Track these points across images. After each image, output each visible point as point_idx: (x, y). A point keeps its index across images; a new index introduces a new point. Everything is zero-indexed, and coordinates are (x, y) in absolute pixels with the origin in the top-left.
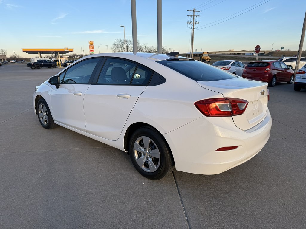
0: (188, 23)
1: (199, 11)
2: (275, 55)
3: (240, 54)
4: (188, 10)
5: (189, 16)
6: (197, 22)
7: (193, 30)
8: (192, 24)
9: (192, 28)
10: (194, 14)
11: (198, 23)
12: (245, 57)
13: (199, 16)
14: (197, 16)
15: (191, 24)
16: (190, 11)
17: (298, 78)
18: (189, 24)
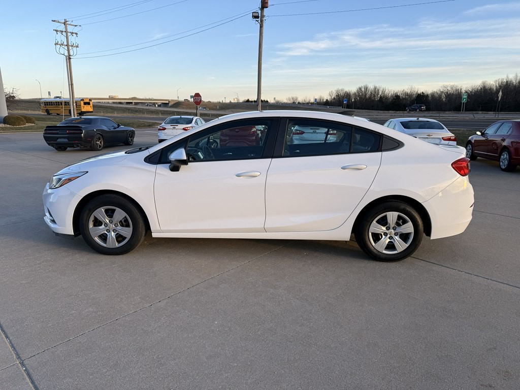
0: (56, 44)
1: (76, 26)
2: (184, 107)
3: (131, 103)
4: (54, 21)
5: (57, 31)
6: (75, 45)
7: (70, 58)
8: (66, 48)
9: (66, 54)
10: (66, 29)
11: (77, 47)
12: (149, 109)
13: (76, 34)
14: (73, 33)
15: (63, 46)
16: (59, 22)
17: (297, 139)
18: (59, 46)
